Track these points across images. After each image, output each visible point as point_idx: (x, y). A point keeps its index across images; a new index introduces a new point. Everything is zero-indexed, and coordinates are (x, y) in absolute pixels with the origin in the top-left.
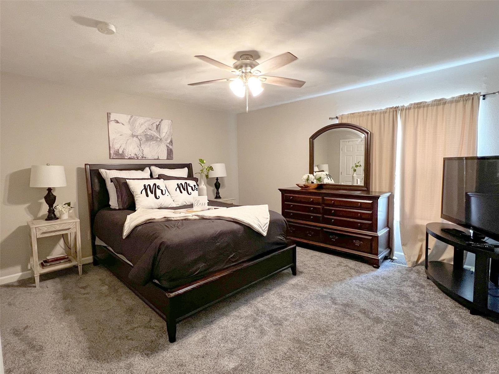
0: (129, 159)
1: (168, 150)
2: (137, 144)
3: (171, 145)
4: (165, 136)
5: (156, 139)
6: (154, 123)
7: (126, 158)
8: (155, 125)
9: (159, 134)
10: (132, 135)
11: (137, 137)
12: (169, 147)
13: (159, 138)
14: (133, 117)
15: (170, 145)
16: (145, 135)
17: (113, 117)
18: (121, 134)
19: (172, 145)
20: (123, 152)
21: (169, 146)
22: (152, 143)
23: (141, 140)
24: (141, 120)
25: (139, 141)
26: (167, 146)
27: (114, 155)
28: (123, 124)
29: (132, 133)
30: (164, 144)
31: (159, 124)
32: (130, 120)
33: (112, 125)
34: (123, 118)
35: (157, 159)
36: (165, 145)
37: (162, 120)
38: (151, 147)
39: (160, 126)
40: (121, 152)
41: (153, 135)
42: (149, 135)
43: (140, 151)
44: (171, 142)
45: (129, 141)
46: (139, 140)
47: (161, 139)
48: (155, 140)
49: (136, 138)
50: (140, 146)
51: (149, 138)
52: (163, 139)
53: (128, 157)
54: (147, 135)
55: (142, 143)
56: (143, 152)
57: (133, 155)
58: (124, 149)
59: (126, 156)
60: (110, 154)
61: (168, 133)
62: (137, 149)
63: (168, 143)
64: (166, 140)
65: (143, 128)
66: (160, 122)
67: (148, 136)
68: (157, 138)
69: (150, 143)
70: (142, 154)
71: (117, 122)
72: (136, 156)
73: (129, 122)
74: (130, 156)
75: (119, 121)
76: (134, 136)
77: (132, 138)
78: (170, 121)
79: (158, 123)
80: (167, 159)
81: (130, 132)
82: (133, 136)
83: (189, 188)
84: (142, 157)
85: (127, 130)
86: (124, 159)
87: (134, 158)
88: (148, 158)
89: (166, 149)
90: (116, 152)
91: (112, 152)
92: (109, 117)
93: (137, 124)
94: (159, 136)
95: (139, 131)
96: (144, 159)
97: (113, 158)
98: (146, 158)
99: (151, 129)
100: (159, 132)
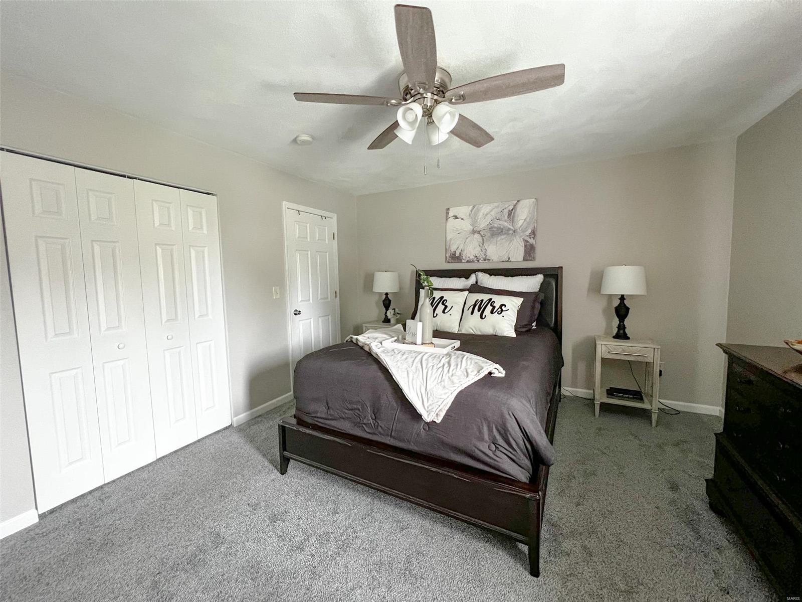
0: (468, 262)
1: (526, 246)
2: (479, 242)
3: (532, 239)
4: (521, 226)
5: (506, 232)
6: (505, 208)
7: (463, 261)
8: (506, 212)
9: (512, 224)
10: (473, 230)
11: (479, 232)
12: (528, 242)
13: (512, 230)
14: (476, 208)
15: (530, 238)
16: (492, 228)
17: (451, 214)
18: (458, 232)
19: (534, 238)
20: (460, 254)
21: (529, 240)
22: (499, 239)
23: (484, 237)
24: (485, 209)
25: (481, 238)
26: (526, 241)
27: (450, 259)
28: (462, 219)
29: (472, 228)
30: (520, 237)
31: (512, 210)
32: (471, 211)
33: (451, 220)
34: (463, 211)
35: (507, 261)
36: (522, 239)
37: (518, 201)
38: (497, 245)
39: (515, 212)
40: (457, 254)
41: (502, 227)
42: (495, 227)
43: (482, 251)
44: (534, 233)
45: (468, 240)
46: (482, 236)
47: (514, 231)
48: (505, 234)
49: (479, 234)
50: (483, 245)
51: (496, 232)
52: (518, 230)
53: (466, 261)
55: (485, 240)
56: (485, 252)
57: (472, 257)
58: (461, 251)
59: (463, 259)
60: (446, 257)
61: (528, 220)
62: (479, 249)
63: (527, 236)
64: (524, 232)
65: (488, 219)
66: (515, 206)
67: (495, 229)
68: (509, 229)
69: (497, 239)
70: (485, 255)
71: (456, 217)
72: (476, 259)
73: (470, 214)
74: (468, 258)
75: (458, 216)
76: (475, 232)
77: (472, 235)
78: (534, 200)
79: (511, 208)
80: (525, 260)
81: (470, 228)
82: (474, 232)
83: (489, 308)
84: (485, 260)
85: (466, 226)
86: (461, 262)
87: (473, 261)
88: (493, 260)
89: (523, 245)
90: (453, 254)
91: (448, 256)
92: (448, 214)
93: (481, 215)
94: (513, 227)
95: (483, 224)
96: (487, 261)
97: (448, 262)
98: (489, 260)
99: (500, 219)
100: (513, 221)
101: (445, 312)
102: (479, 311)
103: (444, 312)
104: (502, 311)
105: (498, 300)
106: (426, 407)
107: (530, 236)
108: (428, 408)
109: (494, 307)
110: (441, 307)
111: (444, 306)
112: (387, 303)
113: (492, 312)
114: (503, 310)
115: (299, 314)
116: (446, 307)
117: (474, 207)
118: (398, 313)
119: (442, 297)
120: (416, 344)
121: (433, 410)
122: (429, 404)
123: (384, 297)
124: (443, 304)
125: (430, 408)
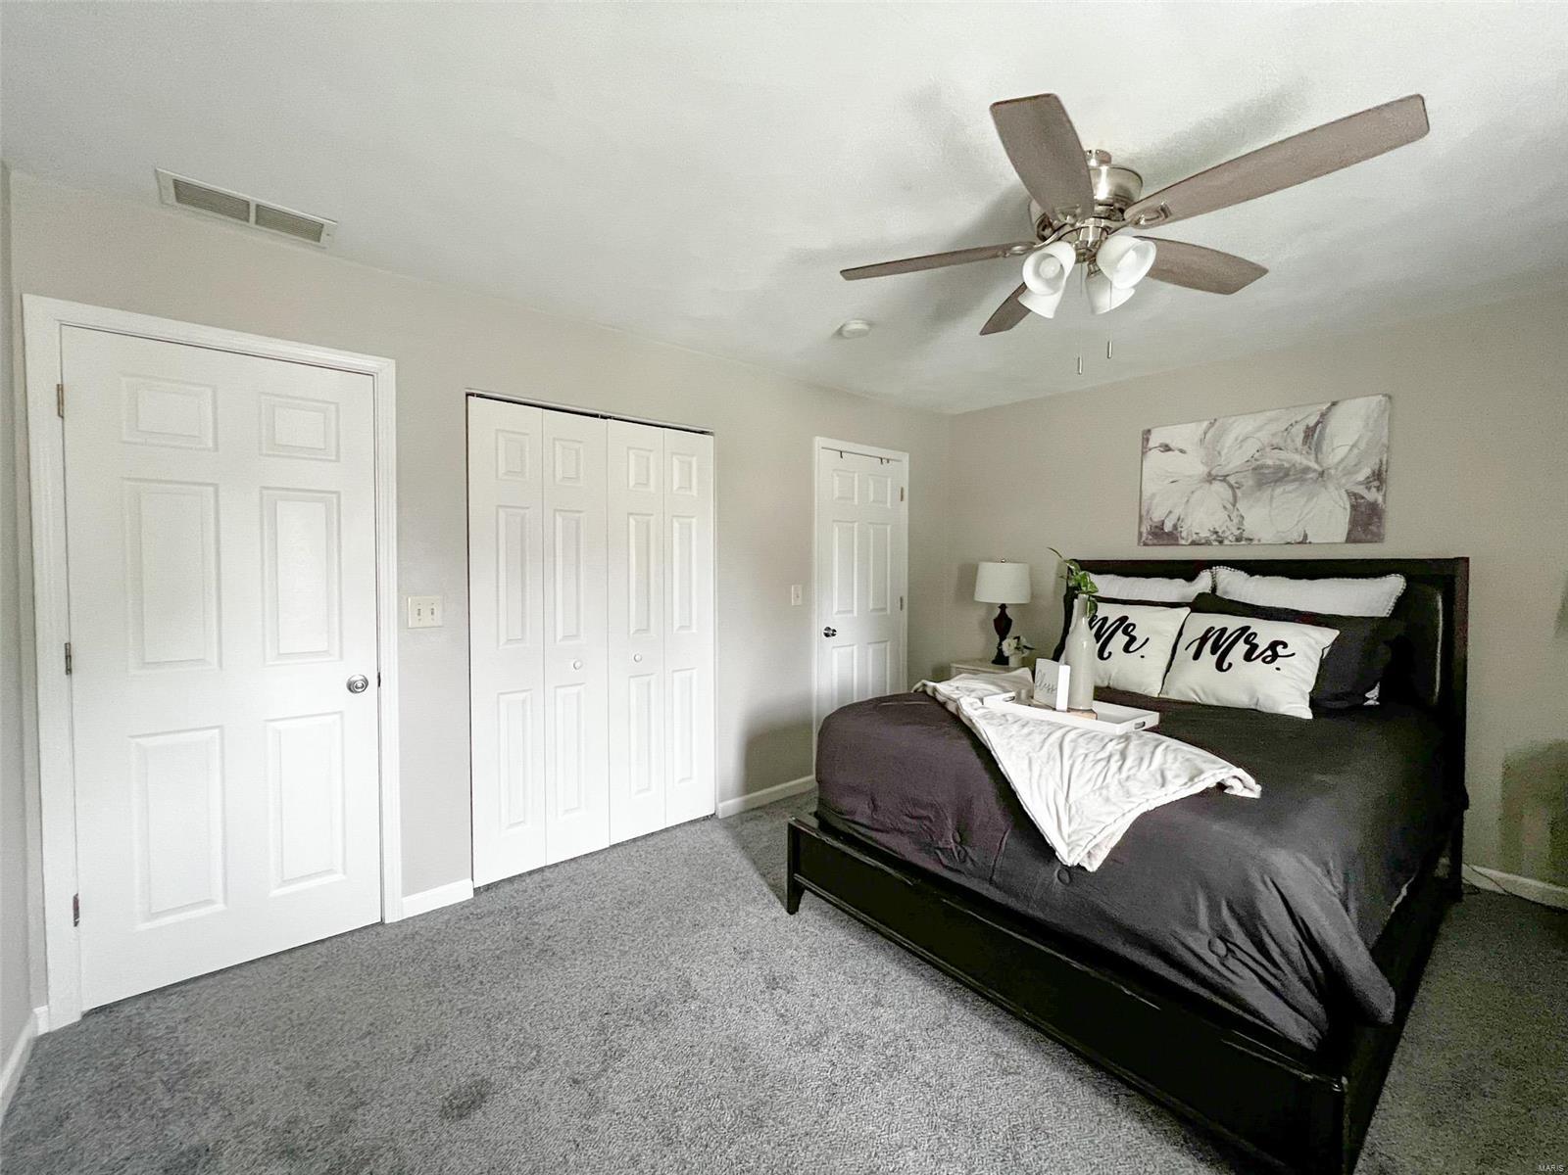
0: (1193, 543)
1: (1354, 507)
2: (1223, 500)
3: (1374, 490)
4: (1342, 460)
5: (1298, 476)
6: (1296, 422)
7: (1183, 542)
8: (1298, 432)
9: (1317, 457)
10: (1209, 474)
11: (1224, 479)
12: (1363, 498)
13: (1315, 471)
14: (1217, 424)
15: (1369, 489)
16: (1258, 468)
17: (1155, 440)
18: (1171, 480)
19: (1378, 489)
20: (1175, 527)
21: (1364, 492)
22: (1279, 490)
23: (1238, 488)
24: (1242, 426)
25: (1230, 492)
26: (1356, 496)
27: (1150, 537)
28: (1182, 451)
29: (1206, 470)
30: (1338, 487)
31: (1317, 424)
32: (1205, 433)
33: (1155, 457)
34: (1183, 434)
35: (1299, 543)
36: (1342, 491)
37: (1334, 404)
38: (1274, 505)
39: (1324, 428)
40: (1168, 528)
41: (1286, 465)
42: (1268, 467)
43: (1231, 520)
44: (1378, 477)
45: (1196, 495)
46: (1231, 486)
47: (1322, 474)
48: (1294, 480)
49: (1225, 484)
50: (1234, 506)
51: (1269, 477)
52: (1333, 472)
53: (1189, 541)
54: (1262, 467)
55: (1239, 493)
56: (1241, 523)
57: (1205, 534)
58: (1178, 520)
59: (1183, 538)
60: (1140, 534)
61: (1362, 445)
62: (1224, 515)
63: (1360, 483)
64: (1349, 473)
65: (1250, 448)
66: (1323, 415)
67: (1267, 471)
68: (1307, 470)
69: (1273, 490)
70: (1239, 529)
71: (1167, 448)
72: (1214, 537)
73: (1202, 441)
74: (1195, 536)
75: (1172, 446)
76: (1214, 479)
77: (1207, 485)
78: (1380, 397)
79: (1312, 422)
80: (1351, 539)
81: (1201, 470)
82: (1211, 478)
83: (1241, 647)
84: (1238, 540)
85: (1193, 465)
86: (1178, 545)
87: (1208, 543)
88: (1259, 540)
89: (1348, 507)
90: (1156, 527)
91: (1144, 530)
92: (1148, 440)
93: (1229, 440)
94: (1317, 461)
95: (1234, 458)
96: (1243, 543)
97: (1145, 544)
98: (1251, 540)
99: (1282, 445)
100: (1318, 449)
101: (1131, 649)
102: (1213, 651)
103: (1126, 649)
104: (1275, 656)
105: (1266, 632)
106: (1066, 837)
107: (1367, 483)
108: (1069, 837)
109: (1254, 647)
110: (1120, 639)
111: (1127, 638)
112: (1002, 624)
113: (1248, 657)
114: (1280, 654)
115: (833, 635)
116: (1133, 639)
117: (1212, 424)
118: (1025, 647)
119: (1124, 619)
120: (1055, 709)
121: (1081, 843)
122: (1071, 829)
123: (998, 611)
124: (1125, 632)
125: (1073, 838)
